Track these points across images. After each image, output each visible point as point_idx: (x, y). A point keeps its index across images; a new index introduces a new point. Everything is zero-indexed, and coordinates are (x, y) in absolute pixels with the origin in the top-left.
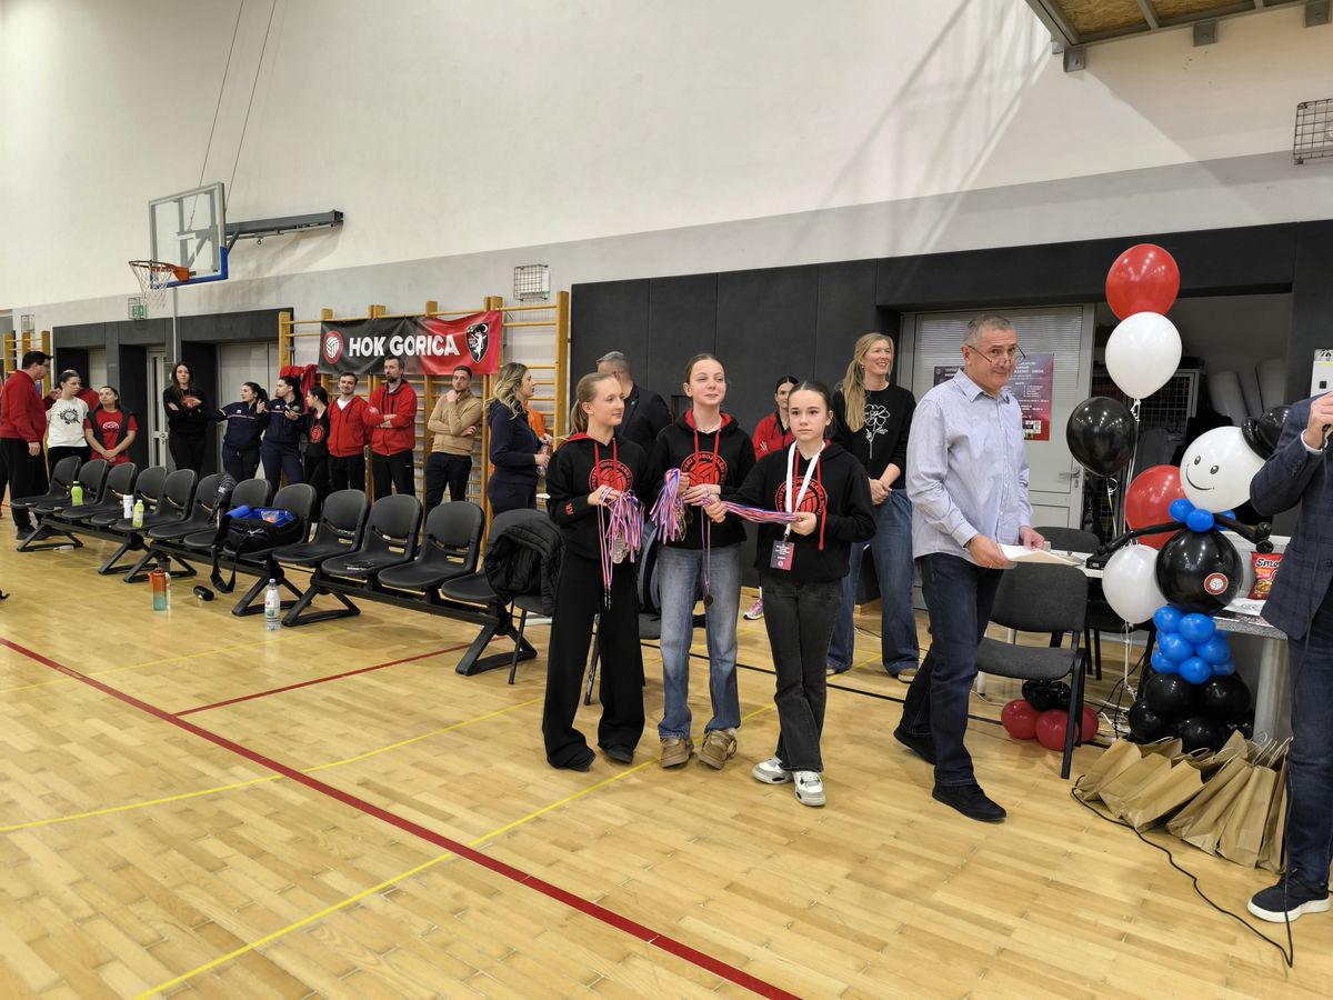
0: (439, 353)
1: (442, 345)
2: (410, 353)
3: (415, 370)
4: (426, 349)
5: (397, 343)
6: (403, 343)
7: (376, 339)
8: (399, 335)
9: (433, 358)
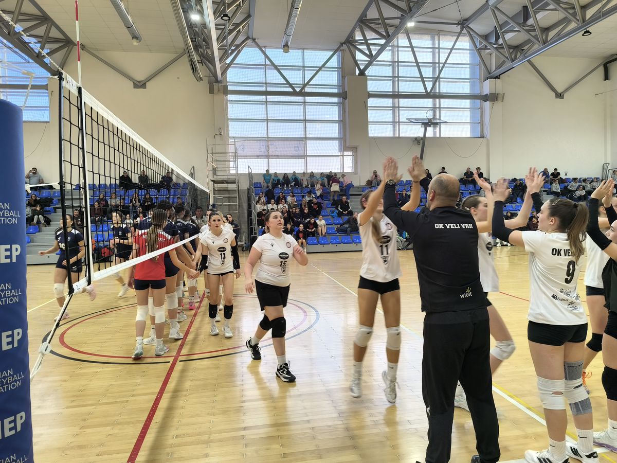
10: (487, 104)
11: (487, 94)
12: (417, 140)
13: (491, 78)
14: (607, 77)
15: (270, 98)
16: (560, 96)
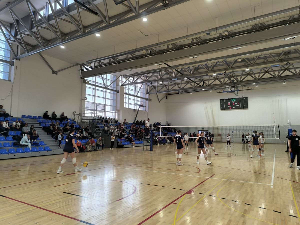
10: (148, 101)
11: (147, 99)
12: (134, 110)
13: (148, 94)
14: (166, 99)
15: (97, 88)
16: (159, 102)
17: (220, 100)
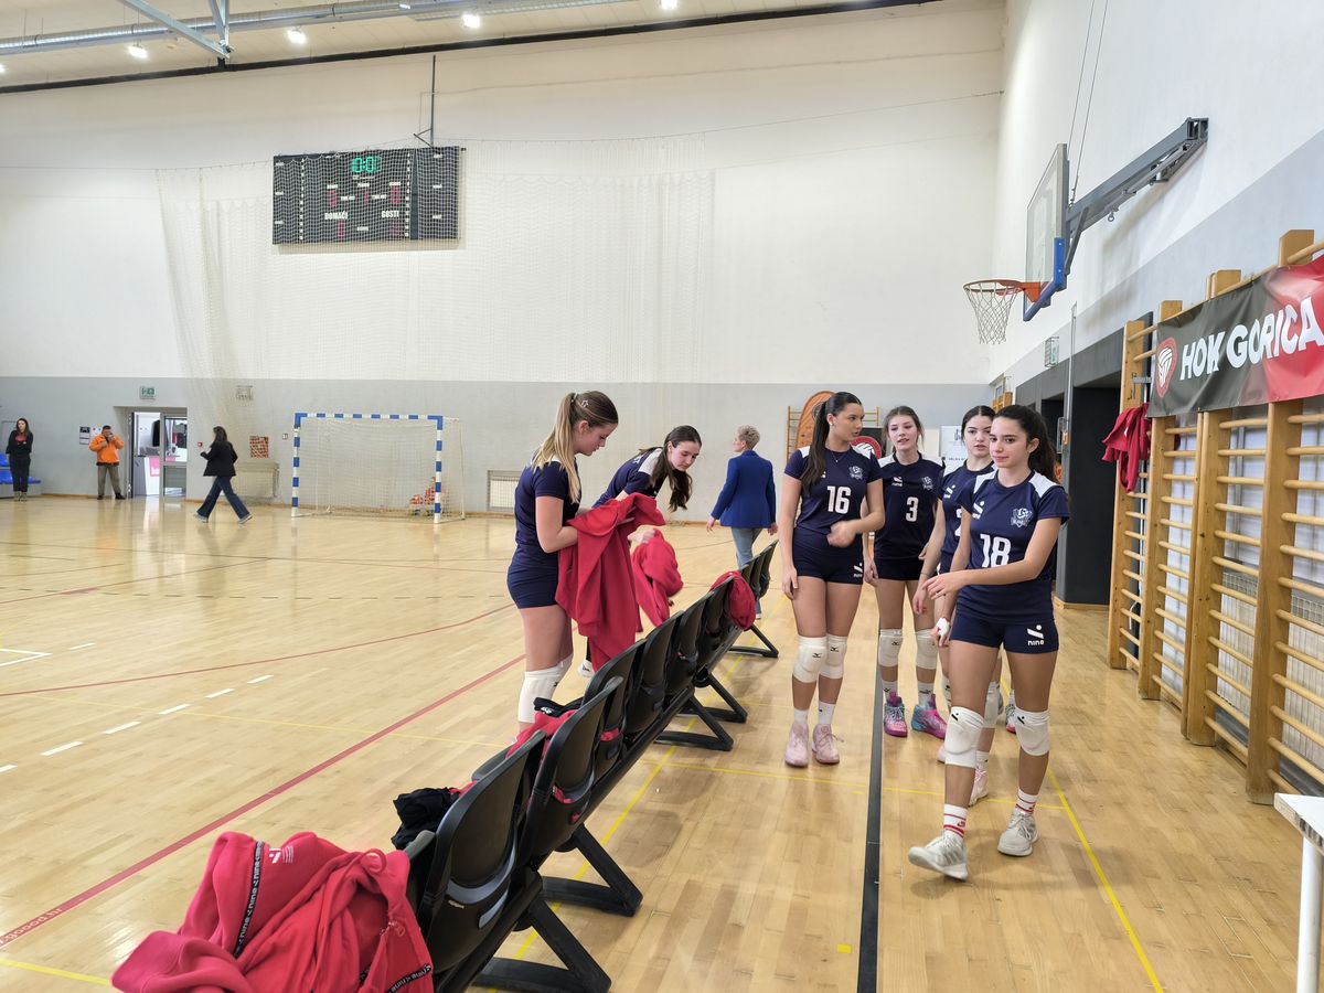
0: (1289, 347)
1: (1297, 326)
2: (1255, 358)
3: (1257, 393)
4: (1273, 343)
5: (1238, 340)
6: (1247, 338)
7: (1211, 338)
8: (1243, 322)
9: (1284, 360)
17: (277, 159)
